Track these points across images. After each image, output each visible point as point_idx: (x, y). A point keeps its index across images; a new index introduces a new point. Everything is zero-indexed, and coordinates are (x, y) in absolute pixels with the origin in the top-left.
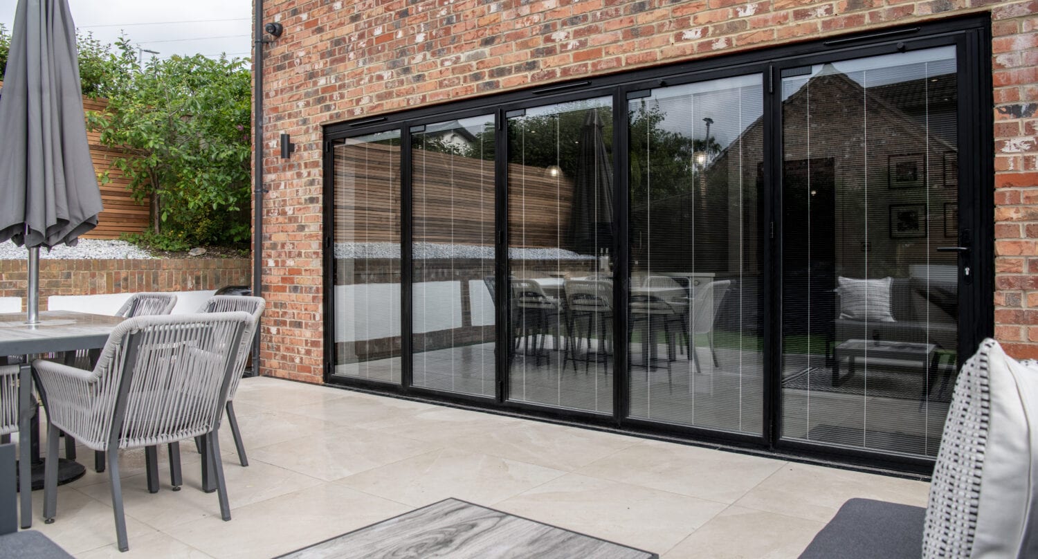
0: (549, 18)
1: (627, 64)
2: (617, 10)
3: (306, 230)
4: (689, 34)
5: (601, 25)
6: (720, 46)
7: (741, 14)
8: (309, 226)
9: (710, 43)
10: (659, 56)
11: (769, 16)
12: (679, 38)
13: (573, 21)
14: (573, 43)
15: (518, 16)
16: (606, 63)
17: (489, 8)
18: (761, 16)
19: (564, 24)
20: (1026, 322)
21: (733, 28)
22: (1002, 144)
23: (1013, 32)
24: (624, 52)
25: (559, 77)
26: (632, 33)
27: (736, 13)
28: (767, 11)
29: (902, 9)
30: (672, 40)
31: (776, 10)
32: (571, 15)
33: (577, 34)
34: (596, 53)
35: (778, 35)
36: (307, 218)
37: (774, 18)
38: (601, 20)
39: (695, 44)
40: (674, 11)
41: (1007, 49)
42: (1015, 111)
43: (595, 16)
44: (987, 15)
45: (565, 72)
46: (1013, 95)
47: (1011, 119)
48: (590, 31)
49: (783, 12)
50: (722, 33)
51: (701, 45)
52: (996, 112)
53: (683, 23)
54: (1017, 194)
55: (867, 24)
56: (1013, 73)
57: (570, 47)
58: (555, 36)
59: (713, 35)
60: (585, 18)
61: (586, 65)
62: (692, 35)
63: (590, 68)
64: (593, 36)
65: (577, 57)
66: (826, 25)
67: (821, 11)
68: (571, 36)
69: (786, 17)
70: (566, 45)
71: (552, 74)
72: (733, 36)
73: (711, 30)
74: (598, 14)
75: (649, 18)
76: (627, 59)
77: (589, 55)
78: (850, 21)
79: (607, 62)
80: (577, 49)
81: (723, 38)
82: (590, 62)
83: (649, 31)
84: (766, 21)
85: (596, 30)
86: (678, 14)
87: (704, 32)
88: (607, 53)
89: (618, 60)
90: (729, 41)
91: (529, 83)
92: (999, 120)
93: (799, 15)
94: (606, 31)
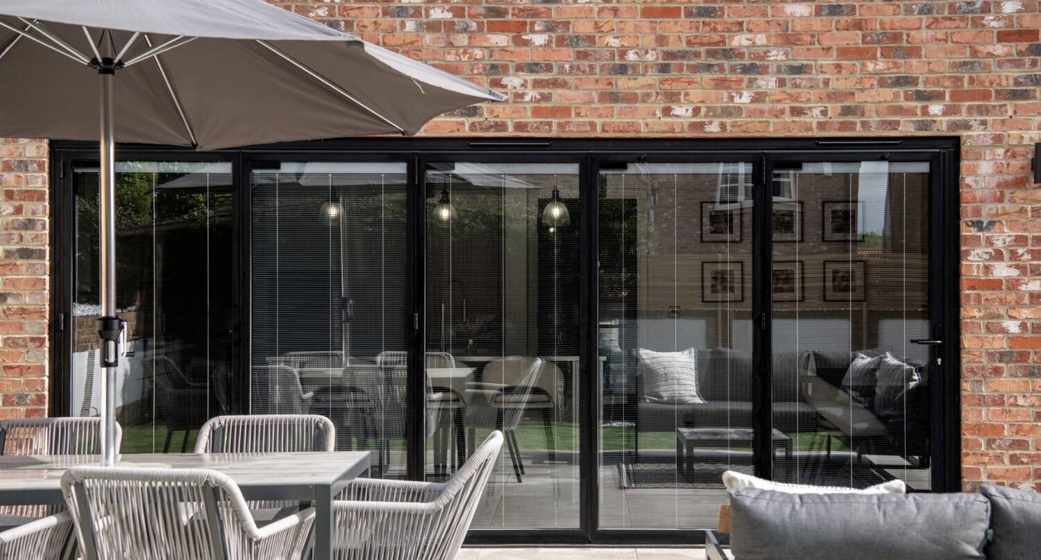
0: (497, 56)
1: (604, 130)
2: (591, 67)
3: (10, 301)
4: (678, 110)
5: (571, 79)
6: (713, 129)
7: (737, 100)
8: (18, 296)
9: (701, 126)
10: (643, 128)
11: (766, 106)
12: (667, 112)
13: (532, 67)
14: (531, 94)
15: (451, 44)
16: (576, 127)
17: (403, 25)
18: (757, 106)
19: (519, 68)
20: (986, 404)
21: (727, 112)
22: (968, 253)
23: (979, 157)
24: (600, 116)
25: (511, 132)
26: (612, 97)
27: (731, 98)
28: (764, 101)
29: (890, 123)
30: (659, 114)
31: (772, 102)
32: (529, 60)
33: (537, 84)
34: (565, 111)
35: (773, 128)
36: (13, 283)
37: (771, 111)
38: (570, 73)
39: (686, 122)
40: (662, 82)
41: (973, 172)
42: (978, 225)
43: (561, 68)
44: (958, 139)
45: (519, 126)
46: (977, 212)
47: (973, 232)
48: (555, 84)
49: (780, 106)
50: (716, 116)
51: (693, 126)
52: (963, 226)
53: (673, 97)
54: (979, 296)
55: (859, 132)
56: (979, 194)
57: (527, 98)
58: (505, 80)
59: (706, 115)
60: (549, 68)
61: (550, 124)
62: (682, 111)
63: (554, 127)
64: (559, 91)
65: (537, 112)
66: (821, 126)
67: (816, 112)
68: (529, 85)
69: (782, 112)
70: (522, 96)
71: (501, 126)
72: (728, 121)
73: (703, 110)
74: (567, 66)
75: (632, 83)
76: (603, 125)
77: (554, 112)
78: (844, 126)
79: (578, 124)
80: (538, 101)
81: (716, 122)
82: (555, 121)
83: (631, 98)
84: (762, 112)
85: (564, 85)
86: (666, 87)
87: (696, 111)
88: (578, 114)
89: (593, 125)
90: (723, 126)
91: (466, 132)
92: (966, 232)
93: (796, 112)
94: (577, 88)
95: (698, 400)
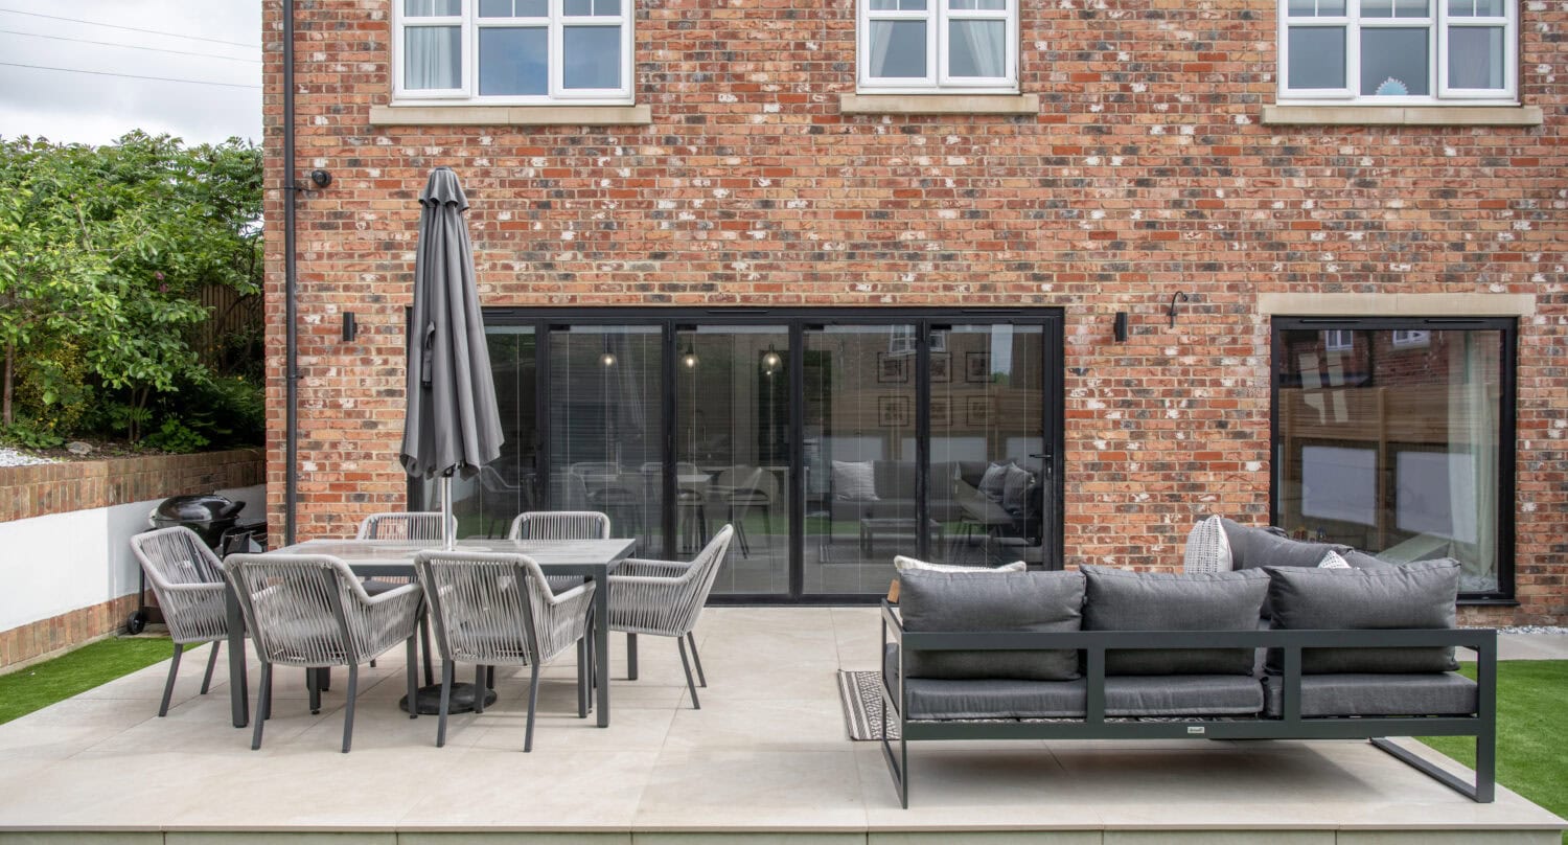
0: (728, 247)
1: (807, 301)
2: (797, 255)
3: (380, 427)
4: (861, 287)
5: (783, 264)
6: (887, 300)
7: (904, 279)
8: (385, 424)
9: (879, 297)
10: (836, 300)
11: (926, 284)
12: (853, 288)
13: (754, 255)
14: (753, 275)
15: (694, 238)
16: (787, 297)
17: (659, 224)
18: (919, 284)
19: (744, 256)
20: (1082, 501)
21: (897, 288)
22: (1070, 391)
23: (1077, 322)
24: (804, 291)
25: (738, 302)
26: (812, 277)
27: (900, 278)
28: (923, 280)
29: (1014, 297)
30: (847, 289)
31: (931, 281)
32: (752, 249)
33: (758, 267)
34: (778, 287)
35: (930, 299)
36: (382, 414)
37: (929, 288)
38: (782, 259)
39: (867, 295)
40: (849, 266)
41: (1074, 333)
42: (1077, 371)
43: (776, 255)
44: (1063, 308)
45: (745, 298)
46: (1076, 362)
47: (1075, 377)
48: (771, 267)
49: (935, 284)
50: (889, 291)
51: (871, 297)
52: (1067, 372)
53: (857, 277)
54: (1077, 423)
55: (992, 303)
56: (1077, 348)
57: (751, 278)
58: (734, 265)
59: (882, 291)
60: (766, 256)
61: (767, 297)
62: (864, 288)
63: (770, 299)
64: (774, 272)
65: (758, 288)
66: (965, 298)
67: (962, 288)
68: (752, 268)
69: (937, 288)
70: (747, 276)
71: (733, 299)
72: (898, 294)
73: (880, 287)
74: (780, 254)
75: (827, 267)
76: (806, 298)
77: (770, 288)
78: (981, 299)
79: (788, 297)
80: (759, 280)
81: (889, 295)
82: (771, 294)
83: (826, 278)
84: (922, 288)
85: (778, 268)
86: (853, 269)
87: (874, 288)
88: (788, 289)
89: (799, 297)
90: (894, 298)
91: (706, 302)
92: (1068, 376)
93: (947, 288)
94: (787, 270)
95: (876, 498)
